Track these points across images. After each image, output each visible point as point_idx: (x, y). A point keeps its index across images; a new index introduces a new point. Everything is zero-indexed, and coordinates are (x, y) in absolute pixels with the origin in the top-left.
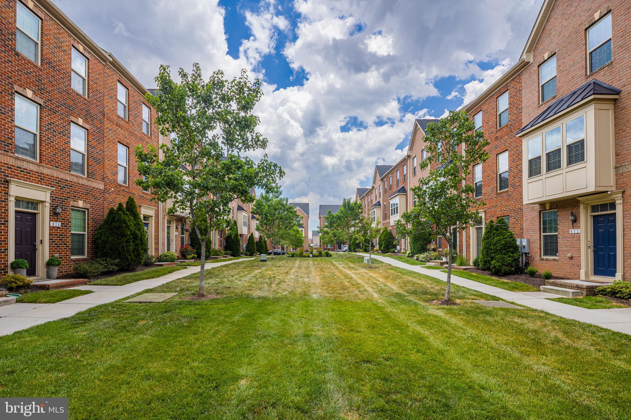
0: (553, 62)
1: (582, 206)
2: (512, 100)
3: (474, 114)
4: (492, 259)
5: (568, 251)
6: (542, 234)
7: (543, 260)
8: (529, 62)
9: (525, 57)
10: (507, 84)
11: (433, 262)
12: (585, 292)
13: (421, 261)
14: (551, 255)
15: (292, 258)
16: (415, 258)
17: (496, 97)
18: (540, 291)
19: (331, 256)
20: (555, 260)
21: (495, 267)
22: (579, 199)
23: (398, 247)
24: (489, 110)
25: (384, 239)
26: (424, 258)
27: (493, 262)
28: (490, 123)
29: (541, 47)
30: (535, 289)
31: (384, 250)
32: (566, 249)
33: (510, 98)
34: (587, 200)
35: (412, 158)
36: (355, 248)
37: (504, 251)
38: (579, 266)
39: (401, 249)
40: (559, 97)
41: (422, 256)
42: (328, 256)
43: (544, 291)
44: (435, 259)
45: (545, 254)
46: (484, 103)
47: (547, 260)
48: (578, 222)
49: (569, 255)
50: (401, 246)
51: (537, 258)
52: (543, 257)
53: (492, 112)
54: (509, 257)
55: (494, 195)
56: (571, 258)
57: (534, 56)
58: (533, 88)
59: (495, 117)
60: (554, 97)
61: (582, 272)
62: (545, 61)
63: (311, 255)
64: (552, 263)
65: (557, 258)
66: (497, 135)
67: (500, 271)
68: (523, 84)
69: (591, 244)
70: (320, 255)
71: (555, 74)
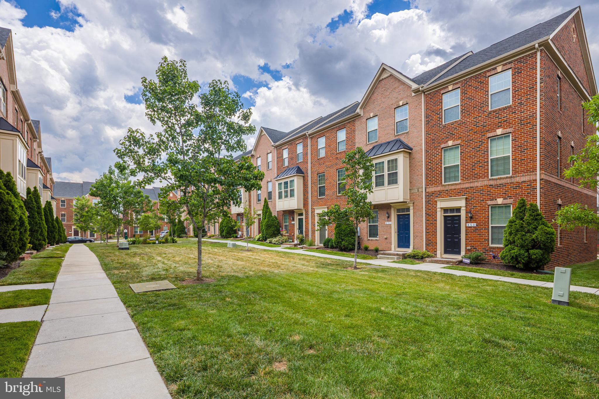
0: (376, 120)
1: (392, 209)
2: (348, 135)
3: (318, 137)
4: (343, 240)
5: (384, 235)
6: (368, 224)
7: (369, 240)
8: (361, 115)
9: (359, 111)
10: (345, 124)
11: (288, 244)
12: (401, 257)
13: (275, 244)
14: (373, 237)
15: (132, 245)
16: (268, 241)
17: (336, 130)
18: (377, 258)
19: (176, 242)
20: (377, 240)
21: (344, 246)
22: (391, 204)
23: (240, 233)
24: (331, 138)
25: (225, 225)
26: (277, 241)
27: (343, 243)
28: (332, 147)
29: (368, 108)
30: (375, 258)
31: (226, 236)
32: (383, 233)
33: (347, 134)
34: (396, 206)
35: (256, 157)
36: (180, 234)
37: (349, 235)
38: (391, 243)
39: (243, 234)
40: (379, 142)
41: (274, 240)
42: (173, 242)
43: (380, 259)
44: (286, 242)
45: (370, 237)
46: (327, 131)
47: (372, 240)
48: (390, 218)
49: (385, 237)
50: (242, 232)
51: (365, 239)
52: (369, 238)
53: (333, 139)
54: (352, 239)
55: (334, 197)
56: (386, 239)
57: (364, 112)
58: (363, 132)
59: (335, 143)
60: (377, 142)
61: (393, 246)
62: (371, 118)
63: (157, 242)
64: (375, 242)
65: (378, 239)
66: (337, 156)
67: (347, 249)
68: (356, 128)
69: (396, 230)
70: (166, 241)
71: (377, 128)
